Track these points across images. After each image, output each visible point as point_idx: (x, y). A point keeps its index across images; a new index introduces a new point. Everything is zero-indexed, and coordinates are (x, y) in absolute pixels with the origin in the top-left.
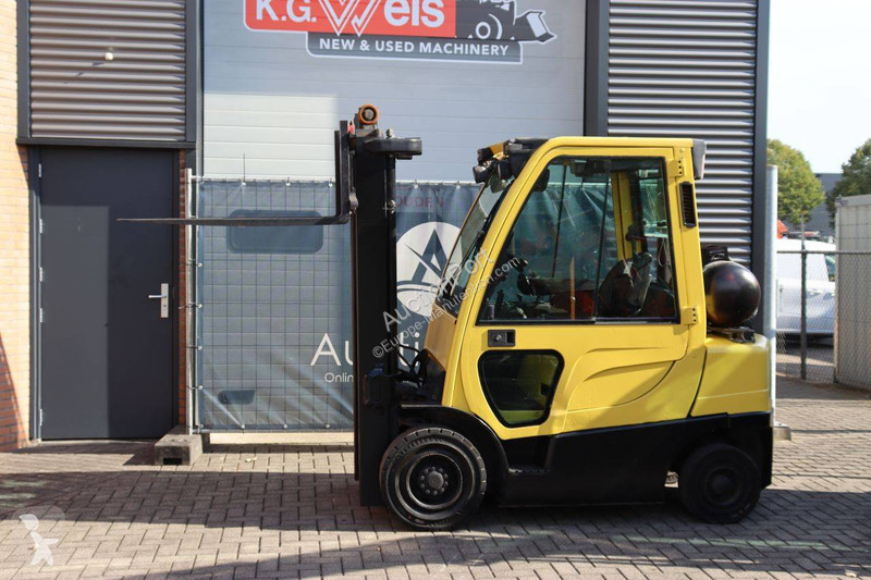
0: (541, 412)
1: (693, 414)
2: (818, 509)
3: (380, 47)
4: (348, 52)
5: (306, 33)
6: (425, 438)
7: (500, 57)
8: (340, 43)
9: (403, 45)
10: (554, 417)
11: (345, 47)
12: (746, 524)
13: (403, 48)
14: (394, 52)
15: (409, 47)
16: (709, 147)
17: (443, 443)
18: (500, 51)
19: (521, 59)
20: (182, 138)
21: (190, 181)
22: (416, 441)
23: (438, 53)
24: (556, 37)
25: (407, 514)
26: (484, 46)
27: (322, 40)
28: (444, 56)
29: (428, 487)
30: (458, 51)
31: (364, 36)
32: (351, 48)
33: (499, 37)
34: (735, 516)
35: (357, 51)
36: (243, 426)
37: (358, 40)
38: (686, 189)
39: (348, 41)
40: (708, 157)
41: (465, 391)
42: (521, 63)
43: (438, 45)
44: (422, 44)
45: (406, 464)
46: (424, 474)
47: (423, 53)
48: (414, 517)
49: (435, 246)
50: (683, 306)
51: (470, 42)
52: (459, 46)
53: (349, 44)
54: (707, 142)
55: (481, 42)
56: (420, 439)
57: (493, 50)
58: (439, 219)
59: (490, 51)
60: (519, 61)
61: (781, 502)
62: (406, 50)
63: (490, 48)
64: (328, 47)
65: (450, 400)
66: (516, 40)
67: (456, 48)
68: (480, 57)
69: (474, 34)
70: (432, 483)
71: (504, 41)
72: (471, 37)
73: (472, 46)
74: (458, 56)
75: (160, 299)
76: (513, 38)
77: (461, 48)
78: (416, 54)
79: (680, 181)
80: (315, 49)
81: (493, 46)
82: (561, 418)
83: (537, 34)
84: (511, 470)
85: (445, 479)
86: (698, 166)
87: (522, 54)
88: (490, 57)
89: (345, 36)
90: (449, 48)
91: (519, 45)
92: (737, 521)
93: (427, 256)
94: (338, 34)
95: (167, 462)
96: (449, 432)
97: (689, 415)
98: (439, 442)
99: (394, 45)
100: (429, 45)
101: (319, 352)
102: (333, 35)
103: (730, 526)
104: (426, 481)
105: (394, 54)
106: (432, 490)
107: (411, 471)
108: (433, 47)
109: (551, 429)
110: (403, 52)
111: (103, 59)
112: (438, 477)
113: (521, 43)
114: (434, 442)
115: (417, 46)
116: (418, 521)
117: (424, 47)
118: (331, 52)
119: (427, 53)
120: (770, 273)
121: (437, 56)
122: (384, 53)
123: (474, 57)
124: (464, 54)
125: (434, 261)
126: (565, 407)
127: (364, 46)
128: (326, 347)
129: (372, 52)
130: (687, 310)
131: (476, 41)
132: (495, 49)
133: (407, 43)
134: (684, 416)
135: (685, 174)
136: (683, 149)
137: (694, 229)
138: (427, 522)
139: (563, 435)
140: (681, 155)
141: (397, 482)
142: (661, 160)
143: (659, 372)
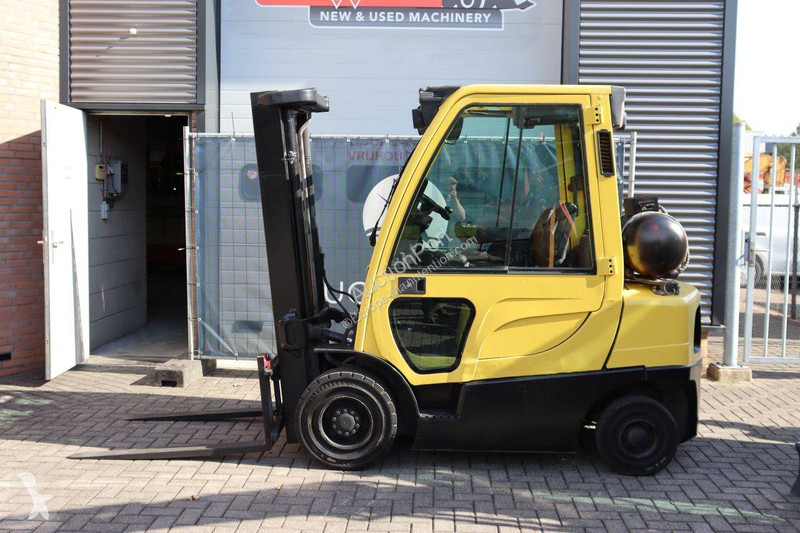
0: (452, 360)
1: (608, 366)
2: (745, 462)
3: (373, 17)
4: (345, 23)
5: (309, 7)
6: (337, 381)
7: (483, 24)
8: (338, 15)
9: (394, 15)
10: (465, 365)
11: (342, 19)
12: (662, 477)
13: (395, 18)
14: (386, 21)
15: (400, 17)
16: (629, 94)
17: (355, 386)
18: (483, 18)
19: (503, 25)
20: (193, 101)
21: (187, 137)
22: (327, 383)
23: (425, 22)
24: (535, 4)
25: (320, 453)
26: (468, 14)
27: (322, 13)
28: (431, 24)
29: (339, 428)
30: (445, 19)
31: (360, 8)
32: (348, 19)
33: (482, 6)
34: (649, 469)
35: (353, 22)
36: (236, 354)
37: (354, 12)
38: (604, 137)
39: (345, 13)
40: (627, 104)
41: (376, 337)
42: (503, 29)
43: (426, 14)
44: (411, 14)
45: (318, 405)
46: (336, 416)
47: (412, 22)
48: (326, 456)
50: (600, 257)
51: (455, 11)
52: (445, 15)
53: (345, 16)
54: (626, 90)
55: (466, 11)
56: (332, 382)
57: (476, 18)
59: (474, 19)
60: (500, 27)
61: (709, 452)
62: (397, 20)
63: (473, 16)
64: (327, 19)
65: (361, 346)
66: (498, 9)
67: (442, 17)
68: (465, 24)
69: (459, 4)
70: (344, 425)
71: (487, 9)
72: (456, 6)
73: (457, 15)
74: (445, 24)
76: (495, 7)
77: (447, 17)
78: (406, 23)
79: (598, 129)
80: (316, 21)
81: (476, 15)
82: (472, 366)
83: (518, 3)
84: (421, 415)
85: (356, 422)
86: (616, 114)
87: (503, 22)
88: (474, 25)
89: (342, 8)
90: (436, 17)
91: (500, 13)
92: (652, 474)
94: (337, 7)
95: (165, 384)
96: (361, 376)
97: (604, 366)
98: (350, 386)
99: (386, 15)
100: (418, 14)
102: (331, 8)
103: (643, 479)
104: (337, 423)
105: (386, 23)
106: (344, 431)
107: (323, 411)
108: (421, 16)
109: (461, 377)
110: (395, 22)
111: (129, 34)
112: (350, 420)
113: (502, 10)
114: (345, 385)
115: (407, 16)
116: (329, 459)
117: (414, 17)
118: (330, 23)
119: (416, 22)
120: (735, 223)
121: (425, 24)
122: (378, 23)
123: (459, 24)
124: (450, 22)
126: (476, 356)
127: (360, 16)
129: (367, 23)
130: (603, 260)
131: (461, 9)
132: (478, 17)
133: (397, 14)
134: (599, 367)
135: (603, 121)
136: (601, 96)
137: (612, 178)
138: (339, 461)
139: (474, 383)
140: (599, 102)
141: (310, 421)
142: (578, 107)
143: (573, 323)
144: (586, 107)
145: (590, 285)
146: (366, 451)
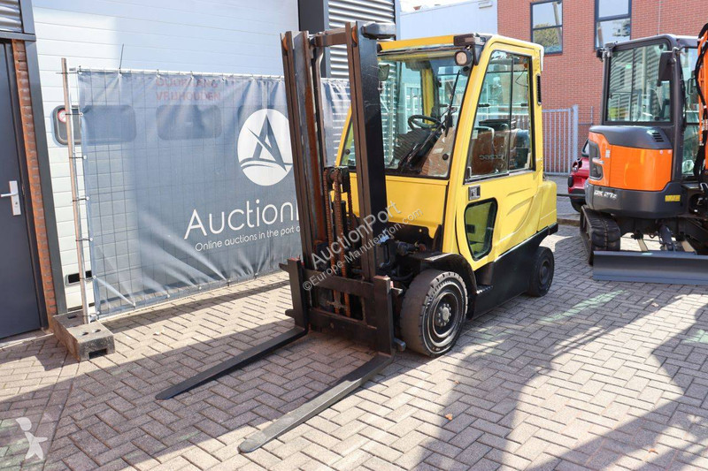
22: (437, 286)
36: (134, 304)
41: (458, 238)
49: (268, 130)
56: (440, 284)
58: (271, 107)
65: (451, 248)
75: (10, 197)
82: (498, 247)
84: (478, 292)
93: (261, 138)
95: (92, 355)
96: (453, 274)
101: (191, 227)
107: (435, 311)
109: (494, 256)
125: (267, 140)
128: (196, 222)
138: (442, 348)
139: (498, 259)
142: (529, 58)
144: (533, 57)
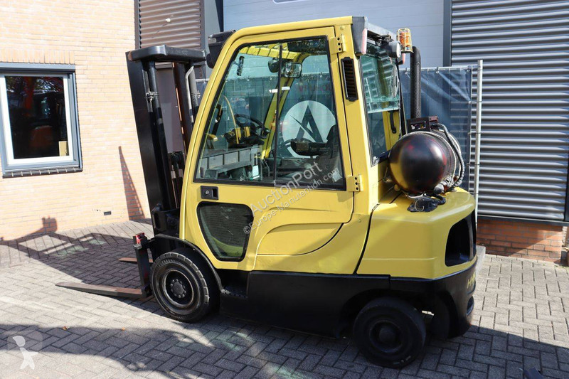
1: (358, 272)
6: (170, 259)
10: (249, 259)
17: (182, 265)
22: (165, 259)
25: (165, 307)
29: (175, 291)
38: (348, 64)
41: (191, 229)
45: (162, 274)
46: (173, 283)
48: (169, 310)
50: (348, 174)
56: (167, 259)
65: (183, 237)
70: (177, 290)
79: (342, 57)
82: (252, 259)
84: (222, 291)
85: (184, 289)
86: (358, 42)
96: (183, 257)
97: (355, 272)
98: (178, 263)
104: (173, 288)
106: (178, 294)
107: (165, 278)
109: (245, 266)
111: (166, 22)
112: (180, 287)
114: (174, 262)
116: (171, 312)
125: (309, 126)
126: (255, 252)
130: (351, 178)
134: (351, 272)
135: (345, 49)
136: (344, 27)
137: (356, 101)
138: (176, 315)
139: (255, 273)
140: (342, 32)
141: (157, 284)
142: (324, 38)
143: (329, 232)
144: (331, 37)
145: (340, 200)
146: (191, 310)
